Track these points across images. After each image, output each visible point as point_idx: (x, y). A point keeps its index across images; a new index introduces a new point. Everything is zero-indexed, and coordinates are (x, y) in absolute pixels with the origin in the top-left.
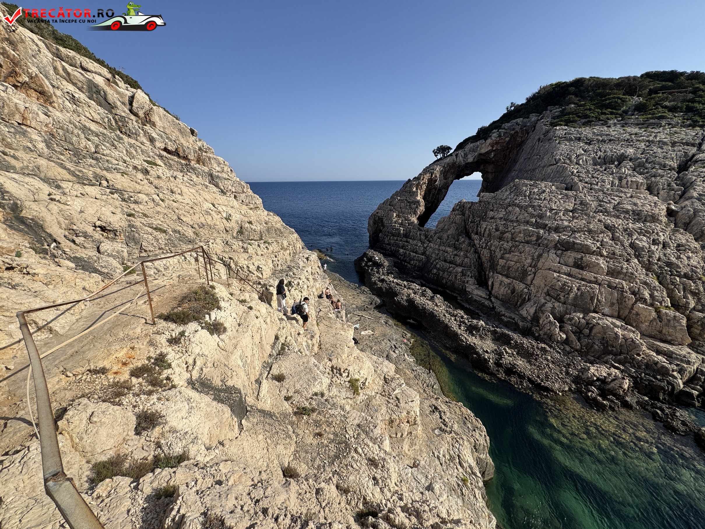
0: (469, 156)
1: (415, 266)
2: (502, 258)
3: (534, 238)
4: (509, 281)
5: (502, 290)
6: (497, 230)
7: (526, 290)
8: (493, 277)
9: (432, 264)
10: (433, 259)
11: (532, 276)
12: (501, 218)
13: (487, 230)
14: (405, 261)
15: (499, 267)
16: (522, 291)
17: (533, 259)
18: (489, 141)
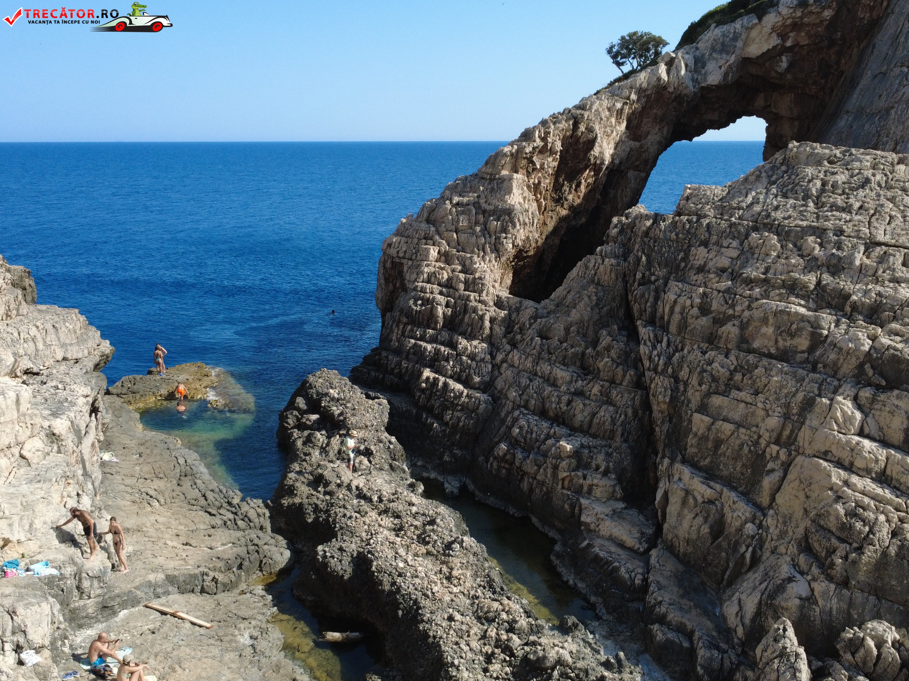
0: (711, 66)
1: (455, 427)
2: (703, 409)
3: (803, 343)
4: (708, 493)
5: (686, 524)
6: (704, 310)
7: (750, 528)
8: (670, 477)
9: (503, 421)
10: (509, 405)
11: (776, 476)
12: (723, 270)
13: (677, 309)
14: (430, 410)
15: (691, 440)
16: (740, 529)
17: (786, 416)
18: (771, 19)
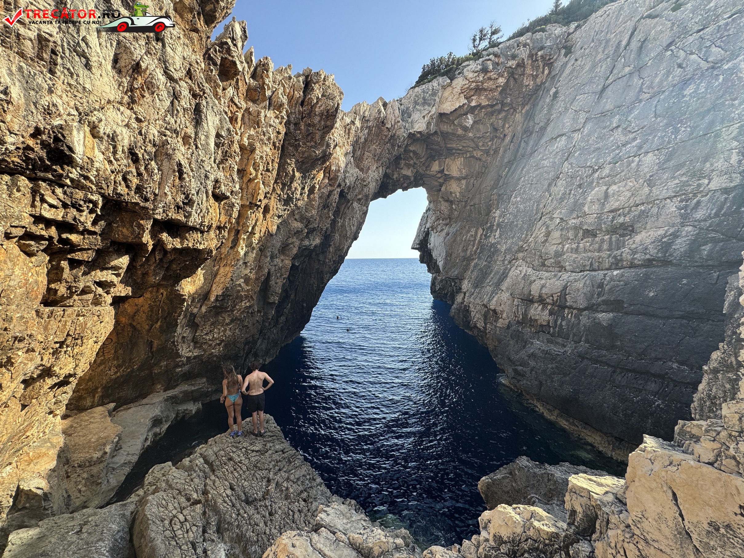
0: (416, 116)
18: (459, 82)
